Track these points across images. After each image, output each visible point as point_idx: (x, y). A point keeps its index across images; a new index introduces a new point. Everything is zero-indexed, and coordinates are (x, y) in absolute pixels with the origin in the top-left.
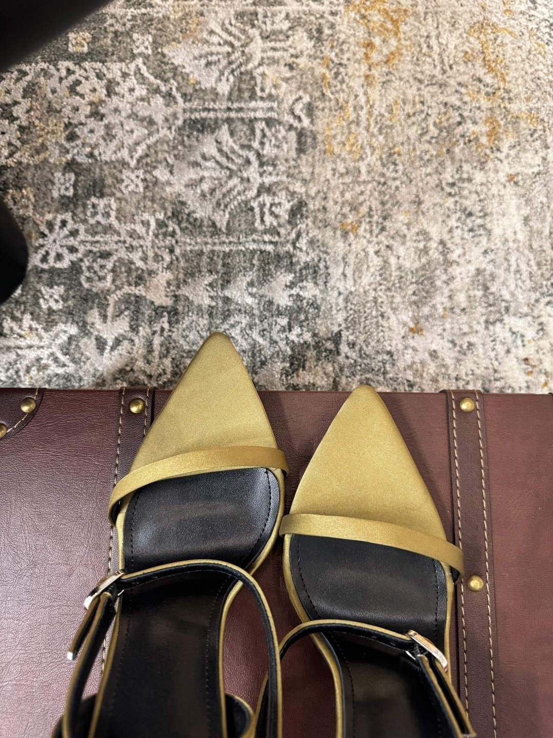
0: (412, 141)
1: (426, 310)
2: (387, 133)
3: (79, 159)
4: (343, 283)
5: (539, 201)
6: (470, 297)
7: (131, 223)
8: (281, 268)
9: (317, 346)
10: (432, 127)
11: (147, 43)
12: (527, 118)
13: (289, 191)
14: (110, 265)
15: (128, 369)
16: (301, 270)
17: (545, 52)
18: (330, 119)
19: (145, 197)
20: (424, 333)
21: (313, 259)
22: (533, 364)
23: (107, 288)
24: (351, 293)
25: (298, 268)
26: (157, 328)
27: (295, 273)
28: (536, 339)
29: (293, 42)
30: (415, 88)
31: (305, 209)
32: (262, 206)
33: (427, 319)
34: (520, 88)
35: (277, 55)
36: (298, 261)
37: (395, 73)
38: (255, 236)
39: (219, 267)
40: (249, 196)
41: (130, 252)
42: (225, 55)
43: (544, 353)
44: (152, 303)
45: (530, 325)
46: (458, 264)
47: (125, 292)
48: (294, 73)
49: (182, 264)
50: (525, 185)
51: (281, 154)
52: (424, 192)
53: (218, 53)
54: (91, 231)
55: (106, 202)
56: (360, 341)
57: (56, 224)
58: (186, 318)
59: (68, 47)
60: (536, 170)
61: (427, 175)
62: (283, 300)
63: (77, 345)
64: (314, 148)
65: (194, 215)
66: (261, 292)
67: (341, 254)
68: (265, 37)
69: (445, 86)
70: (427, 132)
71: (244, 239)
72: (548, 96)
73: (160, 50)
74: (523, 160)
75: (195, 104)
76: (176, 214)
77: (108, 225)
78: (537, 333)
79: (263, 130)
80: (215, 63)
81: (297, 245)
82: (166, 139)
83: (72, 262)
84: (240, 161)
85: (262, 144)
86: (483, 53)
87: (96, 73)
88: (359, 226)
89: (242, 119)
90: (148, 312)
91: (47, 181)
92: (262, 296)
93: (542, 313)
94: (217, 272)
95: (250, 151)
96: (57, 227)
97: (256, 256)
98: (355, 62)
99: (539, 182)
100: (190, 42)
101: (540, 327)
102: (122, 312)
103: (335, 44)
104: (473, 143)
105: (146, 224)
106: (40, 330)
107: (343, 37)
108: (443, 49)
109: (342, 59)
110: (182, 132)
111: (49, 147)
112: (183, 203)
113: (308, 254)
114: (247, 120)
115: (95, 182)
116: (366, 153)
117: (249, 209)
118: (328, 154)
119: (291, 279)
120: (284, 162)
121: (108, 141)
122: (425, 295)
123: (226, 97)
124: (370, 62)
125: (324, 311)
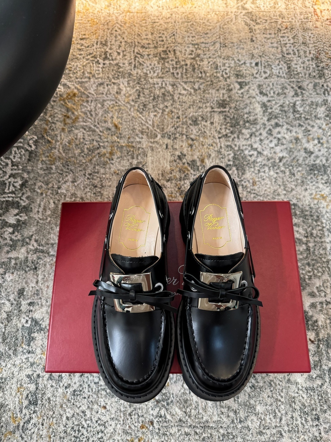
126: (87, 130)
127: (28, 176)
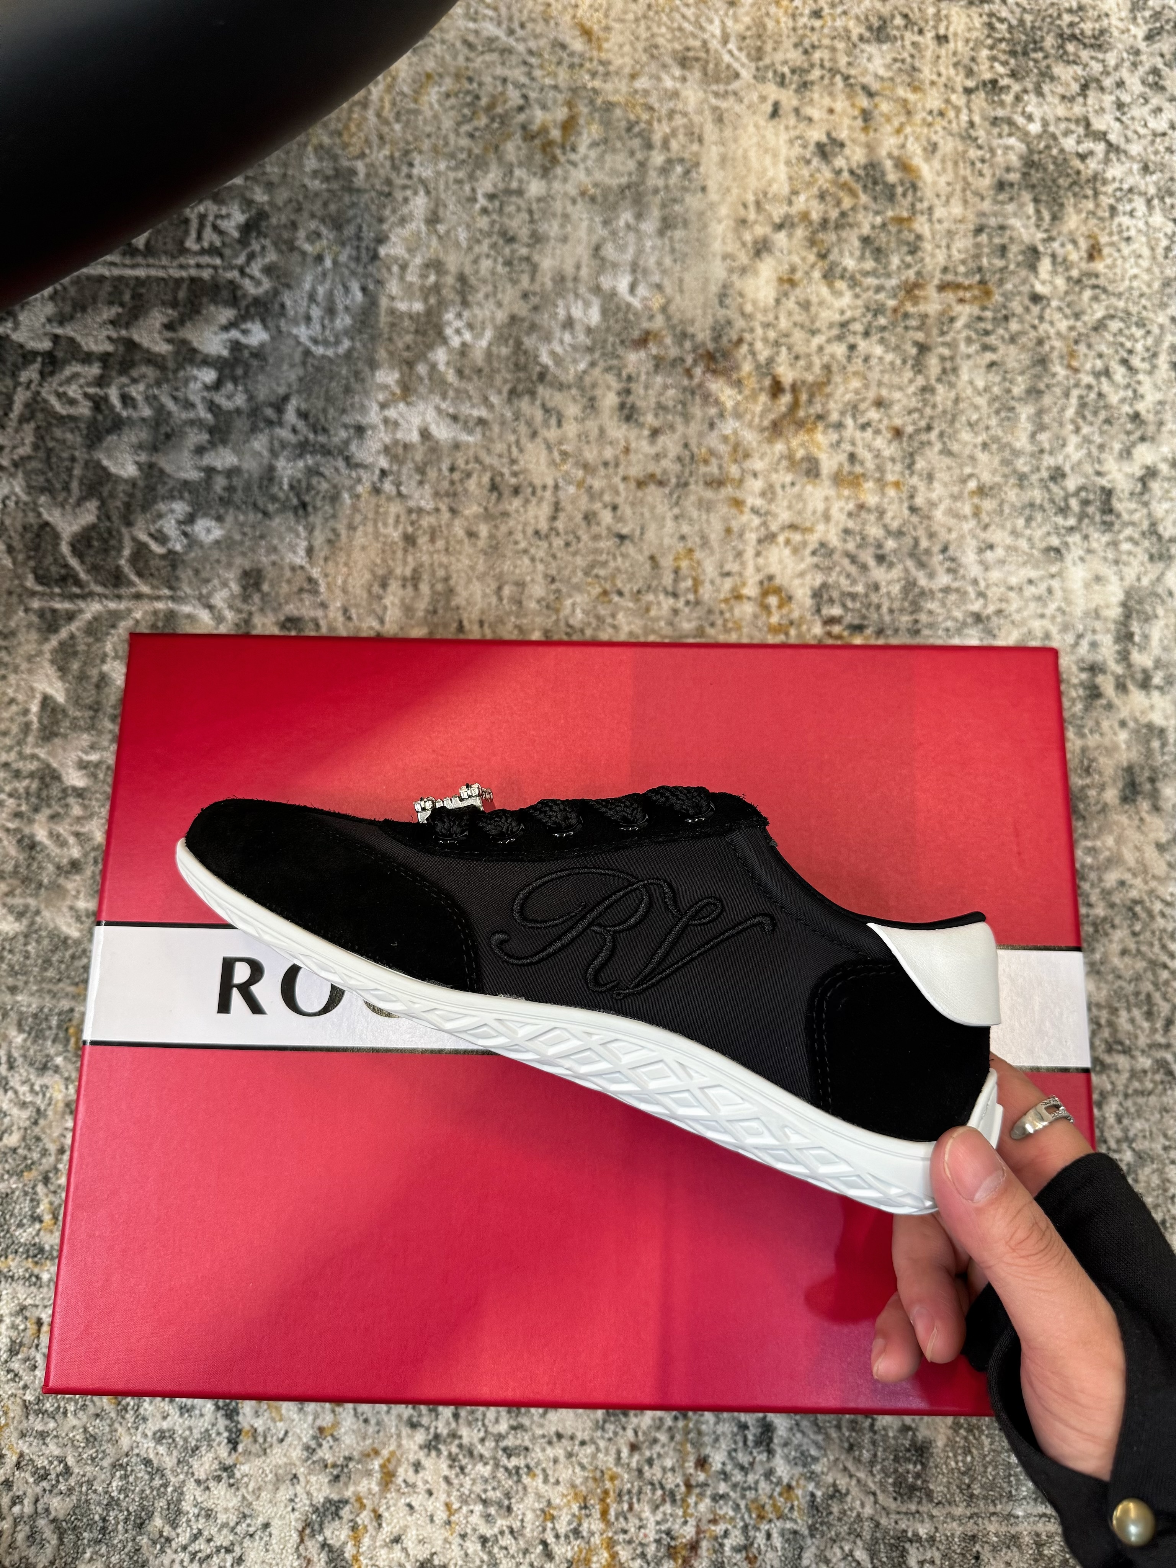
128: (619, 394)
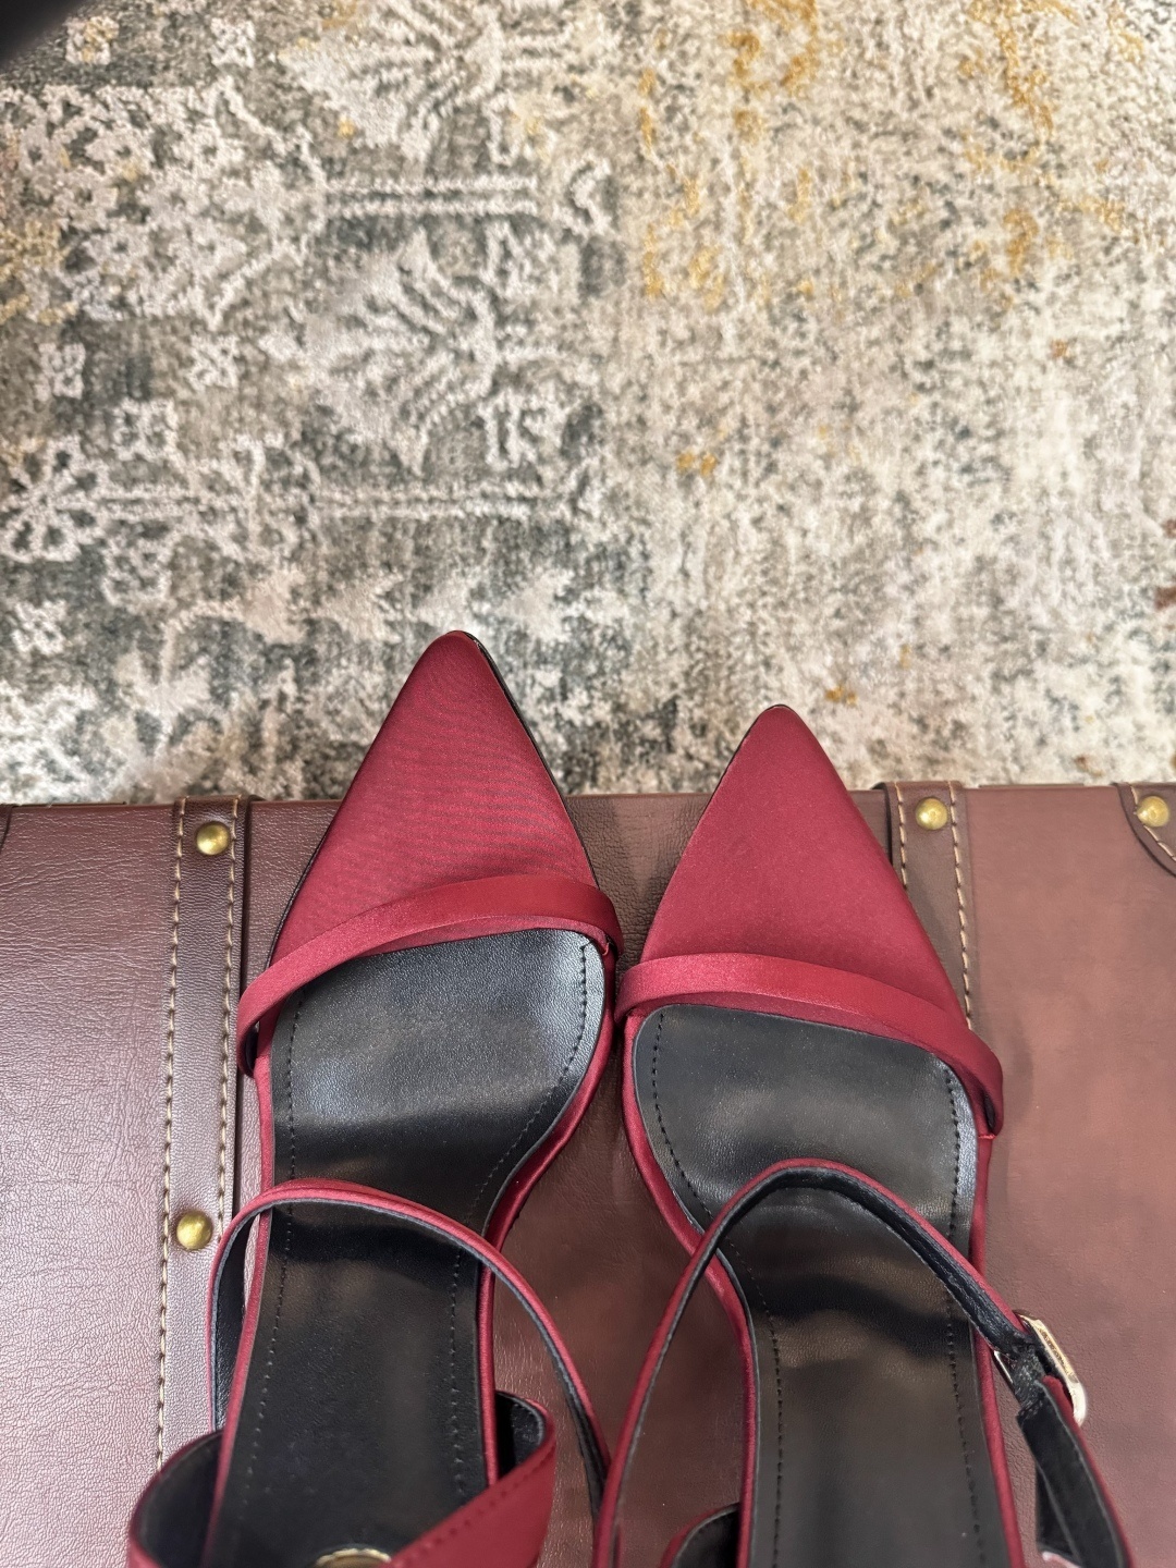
0: (840, 265)
1: (863, 651)
2: (782, 247)
3: (96, 313)
4: (681, 590)
5: (1119, 402)
6: (960, 620)
7: (211, 457)
8: (545, 558)
9: (624, 732)
10: (883, 234)
11: (242, 42)
12: (1098, 211)
13: (564, 383)
14: (164, 554)
15: (208, 784)
16: (588, 561)
17: (1143, 57)
18: (655, 216)
19: (241, 398)
20: (858, 701)
21: (615, 538)
22: (1096, 769)
23: (159, 605)
24: (699, 613)
25: (582, 556)
26: (270, 692)
27: (576, 569)
28: (1103, 713)
29: (573, 36)
30: (846, 143)
31: (597, 423)
32: (502, 417)
33: (864, 672)
34: (1085, 139)
35: (537, 66)
36: (583, 543)
37: (803, 106)
38: (485, 485)
39: (408, 556)
40: (473, 395)
41: (210, 523)
42: (420, 66)
43: (1120, 746)
44: (259, 637)
45: (1092, 683)
46: (936, 546)
47: (200, 613)
48: (576, 108)
49: (325, 549)
50: (1090, 367)
51: (546, 297)
52: (864, 384)
53: (404, 64)
54: (123, 477)
55: (156, 411)
56: (716, 723)
57: (45, 462)
58: (334, 671)
59: (65, 53)
60: (1115, 330)
61: (871, 343)
62: (550, 629)
63: (95, 734)
64: (619, 282)
65: (352, 438)
66: (499, 613)
67: (678, 525)
68: (511, 26)
69: (916, 136)
70: (873, 244)
71: (463, 492)
72: (1146, 160)
73: (272, 57)
74: (1085, 308)
75: (352, 183)
76: (310, 436)
77: (160, 464)
78: (1108, 699)
79: (504, 243)
80: (398, 87)
81: (581, 505)
82: (289, 264)
83: (82, 547)
84: (451, 314)
85: (502, 273)
86: (1002, 58)
87: (130, 111)
88: (718, 462)
89: (458, 218)
90: (249, 658)
91: (23, 363)
92: (502, 622)
93: (1119, 655)
94: (403, 568)
95: (475, 290)
96: (47, 470)
97: (489, 532)
98: (713, 82)
99: (1121, 360)
100: (341, 38)
101: (1114, 687)
102: (191, 659)
103: (668, 39)
104: (975, 270)
105: (244, 459)
106: (15, 700)
107: (686, 23)
108: (913, 47)
109: (683, 74)
110: (324, 248)
111: (27, 286)
112: (326, 411)
113: (604, 525)
114: (469, 220)
115: (130, 365)
116: (734, 294)
117: (473, 424)
118: (651, 297)
119: (567, 582)
120: (551, 315)
121: (158, 269)
122: (861, 617)
123: (422, 167)
124: (748, 80)
125: (639, 653)
126: (873, 129)
127: (595, 378)
128: (1154, 669)
